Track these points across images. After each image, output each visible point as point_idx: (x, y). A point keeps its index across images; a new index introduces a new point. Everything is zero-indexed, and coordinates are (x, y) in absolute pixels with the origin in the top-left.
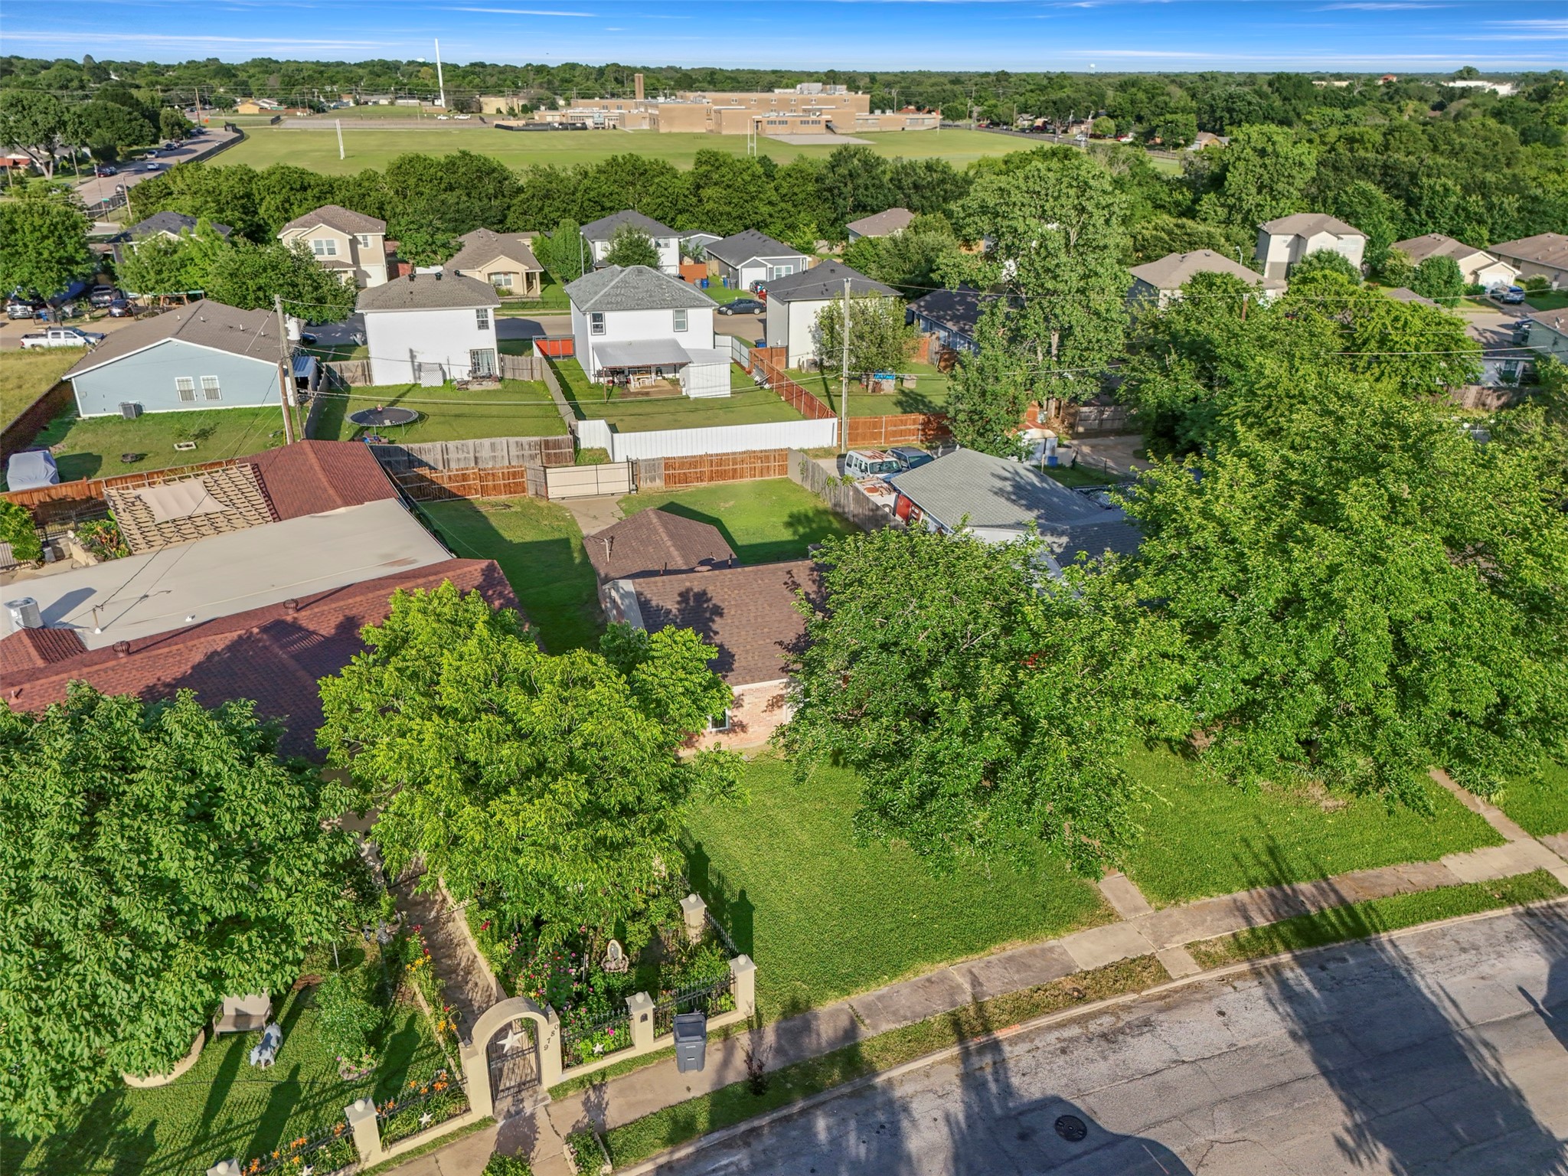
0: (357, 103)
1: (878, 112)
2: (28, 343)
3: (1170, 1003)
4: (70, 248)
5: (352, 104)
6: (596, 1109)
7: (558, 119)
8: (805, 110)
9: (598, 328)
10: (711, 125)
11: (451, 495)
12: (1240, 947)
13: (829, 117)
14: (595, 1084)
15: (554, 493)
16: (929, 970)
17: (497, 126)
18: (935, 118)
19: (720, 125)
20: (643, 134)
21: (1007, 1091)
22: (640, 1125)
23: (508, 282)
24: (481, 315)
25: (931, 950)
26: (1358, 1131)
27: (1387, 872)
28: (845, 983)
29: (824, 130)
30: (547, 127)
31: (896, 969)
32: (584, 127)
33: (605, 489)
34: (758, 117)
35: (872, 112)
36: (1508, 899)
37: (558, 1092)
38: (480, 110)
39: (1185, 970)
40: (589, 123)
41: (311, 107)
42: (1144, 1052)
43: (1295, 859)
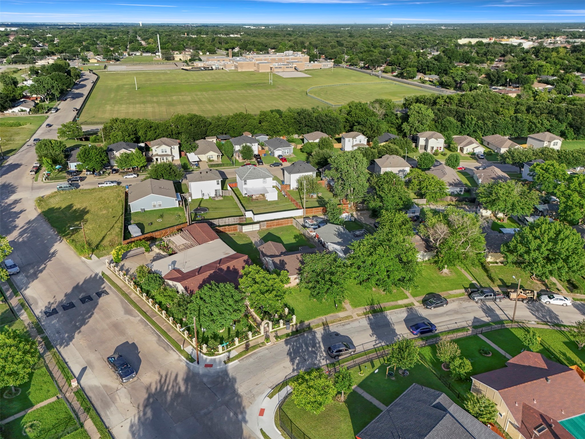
0: (129, 55)
1: (312, 62)
2: (100, 186)
3: (352, 321)
5: (127, 55)
6: (277, 334)
7: (202, 65)
8: (287, 62)
9: (245, 184)
10: (255, 68)
11: (222, 232)
12: (365, 314)
13: (295, 65)
14: (276, 331)
15: (244, 231)
16: (319, 318)
17: (182, 69)
18: (331, 63)
19: (259, 69)
20: (231, 72)
21: (329, 331)
22: (283, 335)
23: (212, 157)
24: (218, 181)
25: (320, 315)
26: (373, 334)
27: (388, 303)
28: (308, 319)
29: (294, 70)
30: (199, 69)
31: (315, 317)
32: (212, 69)
33: (254, 230)
34: (272, 66)
35: (310, 62)
36: (405, 307)
37: (271, 332)
38: (174, 59)
39: (355, 317)
40: (214, 67)
41: (115, 60)
42: (347, 327)
43: (376, 301)
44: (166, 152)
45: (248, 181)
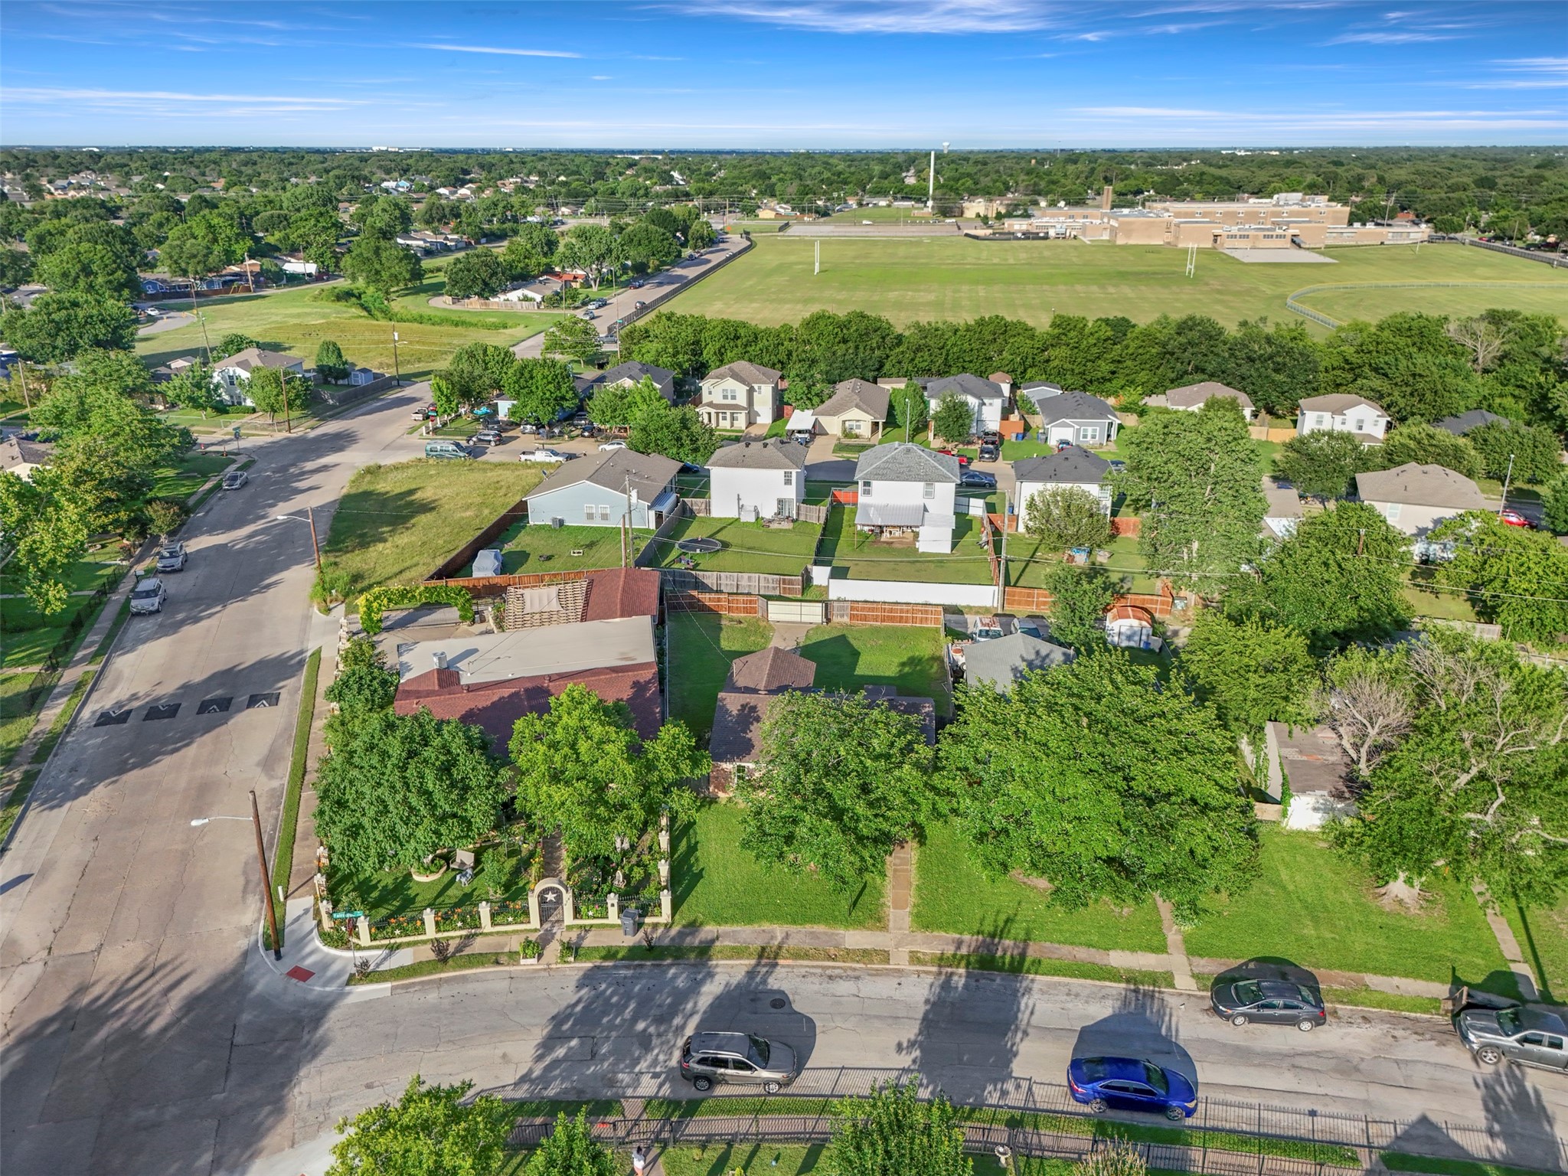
0: (860, 205)
1: (1357, 225)
2: (523, 457)
3: (878, 973)
4: (563, 391)
5: (855, 206)
6: (581, 938)
7: (1024, 228)
10: (1168, 237)
11: (709, 609)
12: (941, 961)
13: (1296, 232)
14: (587, 929)
16: (766, 926)
17: (967, 235)
18: (1425, 230)
19: (1177, 238)
20: (1098, 246)
21: (764, 982)
22: (596, 949)
23: (858, 427)
24: (788, 475)
25: (778, 917)
26: (912, 1044)
27: (1065, 949)
28: (720, 920)
29: (1289, 245)
30: (1011, 236)
31: (751, 922)
32: (1046, 237)
34: (1217, 232)
35: (1350, 224)
36: (1128, 981)
37: (570, 928)
38: (962, 213)
39: (900, 960)
40: (1052, 233)
41: (817, 212)
42: (844, 987)
43: (1018, 929)
44: (733, 397)
45: (875, 484)
